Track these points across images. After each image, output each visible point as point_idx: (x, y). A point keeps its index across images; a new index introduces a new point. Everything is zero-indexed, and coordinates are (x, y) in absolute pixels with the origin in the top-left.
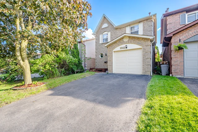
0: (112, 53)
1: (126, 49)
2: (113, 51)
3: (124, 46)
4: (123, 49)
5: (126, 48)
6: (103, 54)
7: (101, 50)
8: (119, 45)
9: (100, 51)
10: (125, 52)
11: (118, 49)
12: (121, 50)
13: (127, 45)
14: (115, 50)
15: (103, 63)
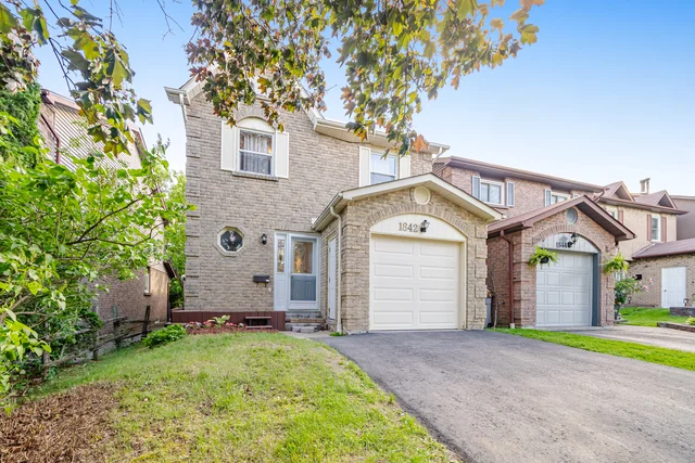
0: (367, 240)
1: (419, 235)
2: (372, 230)
3: (418, 220)
4: (407, 233)
5: (423, 230)
6: (244, 231)
7: (234, 208)
8: (396, 212)
9: (224, 214)
10: (409, 247)
11: (389, 225)
12: (401, 233)
13: (428, 219)
14: (376, 228)
15: (243, 283)
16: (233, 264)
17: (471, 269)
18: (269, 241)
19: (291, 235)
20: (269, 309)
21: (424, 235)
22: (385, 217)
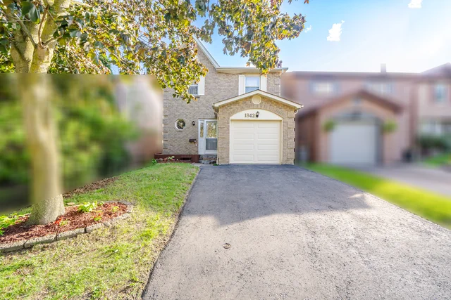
0: (228, 123)
1: (255, 118)
2: (231, 118)
3: (254, 111)
4: (249, 118)
5: (257, 116)
6: (185, 120)
7: (182, 111)
8: (243, 109)
9: (177, 113)
10: (252, 124)
11: (240, 115)
12: (247, 118)
13: (259, 111)
14: (234, 117)
15: (185, 142)
16: (181, 135)
17: (285, 133)
18: (196, 124)
19: (206, 120)
20: (196, 154)
21: (258, 118)
22: (237, 112)
